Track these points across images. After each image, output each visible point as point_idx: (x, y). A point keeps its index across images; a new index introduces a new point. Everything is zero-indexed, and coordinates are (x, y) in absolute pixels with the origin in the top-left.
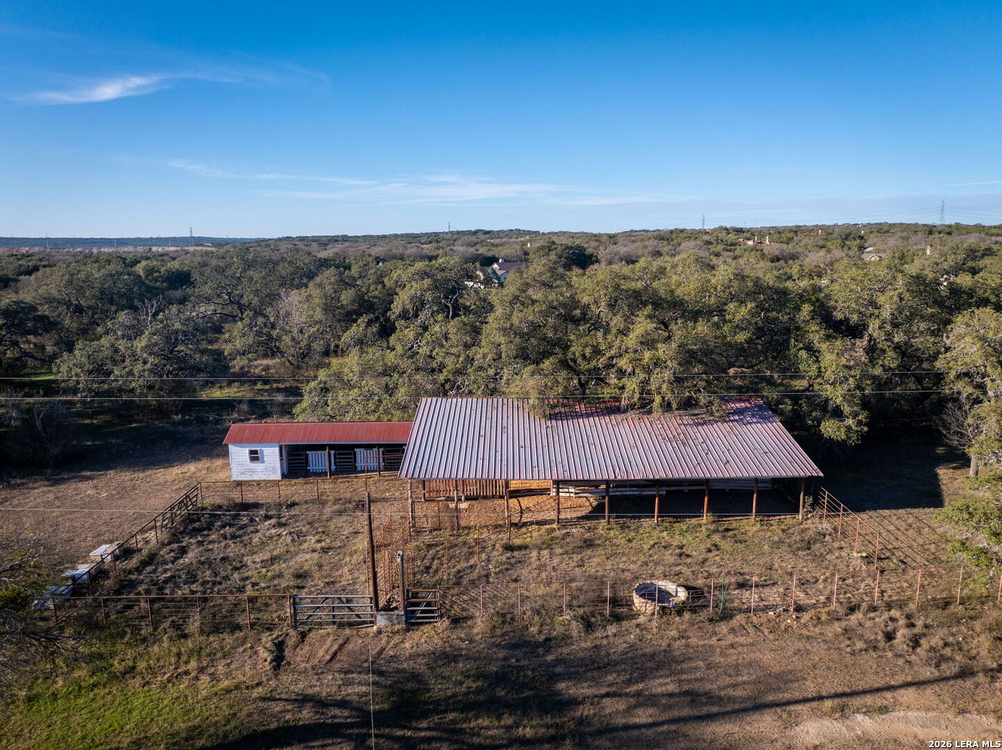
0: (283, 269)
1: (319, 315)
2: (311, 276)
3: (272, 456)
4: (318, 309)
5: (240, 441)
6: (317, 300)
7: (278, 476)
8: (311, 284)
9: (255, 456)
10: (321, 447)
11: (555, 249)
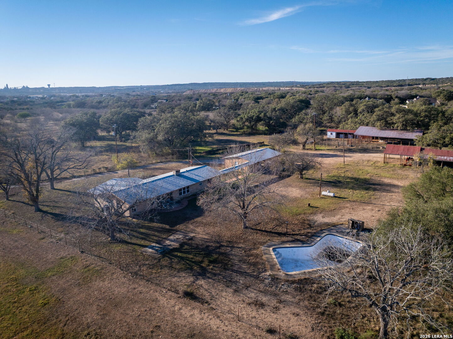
0: (336, 101)
1: (344, 113)
2: (343, 103)
3: (334, 134)
4: (344, 112)
5: (329, 131)
6: (344, 109)
7: (335, 137)
8: (343, 105)
9: (331, 134)
10: (342, 133)
11: (444, 92)
